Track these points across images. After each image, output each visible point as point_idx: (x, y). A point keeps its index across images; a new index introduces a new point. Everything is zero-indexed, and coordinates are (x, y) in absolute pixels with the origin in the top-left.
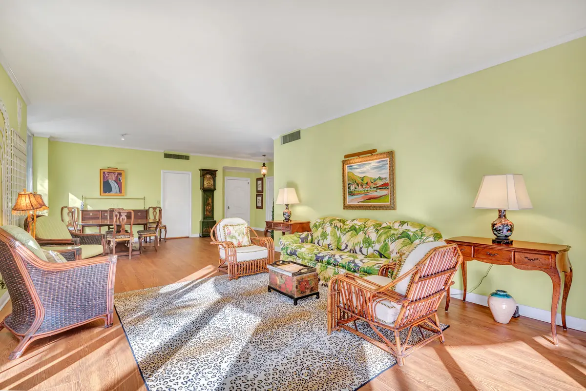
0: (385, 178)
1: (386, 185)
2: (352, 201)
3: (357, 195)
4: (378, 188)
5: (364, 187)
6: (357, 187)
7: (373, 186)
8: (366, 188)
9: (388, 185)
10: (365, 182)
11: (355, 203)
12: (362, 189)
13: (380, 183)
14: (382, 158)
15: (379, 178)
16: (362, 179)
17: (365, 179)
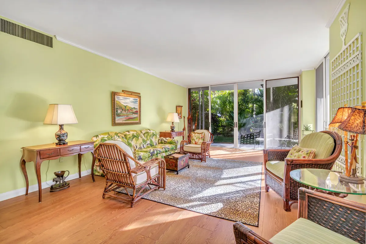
0: (137, 109)
1: (137, 112)
2: (118, 120)
3: (122, 116)
4: (133, 113)
5: (126, 112)
6: (122, 111)
7: (131, 112)
8: (127, 112)
9: (138, 112)
10: (127, 109)
11: (121, 121)
12: (125, 113)
13: (134, 111)
14: (136, 98)
15: (134, 107)
16: (126, 107)
17: (127, 107)
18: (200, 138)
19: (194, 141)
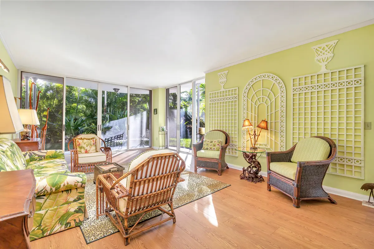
18: (92, 144)
19: (84, 149)
